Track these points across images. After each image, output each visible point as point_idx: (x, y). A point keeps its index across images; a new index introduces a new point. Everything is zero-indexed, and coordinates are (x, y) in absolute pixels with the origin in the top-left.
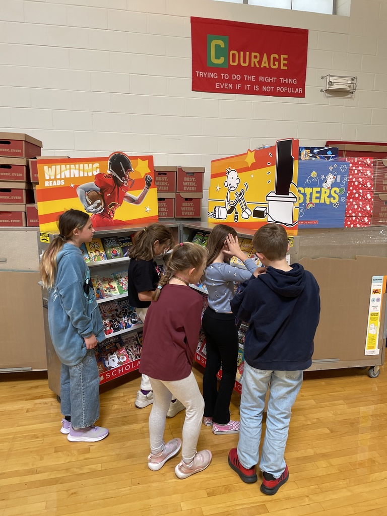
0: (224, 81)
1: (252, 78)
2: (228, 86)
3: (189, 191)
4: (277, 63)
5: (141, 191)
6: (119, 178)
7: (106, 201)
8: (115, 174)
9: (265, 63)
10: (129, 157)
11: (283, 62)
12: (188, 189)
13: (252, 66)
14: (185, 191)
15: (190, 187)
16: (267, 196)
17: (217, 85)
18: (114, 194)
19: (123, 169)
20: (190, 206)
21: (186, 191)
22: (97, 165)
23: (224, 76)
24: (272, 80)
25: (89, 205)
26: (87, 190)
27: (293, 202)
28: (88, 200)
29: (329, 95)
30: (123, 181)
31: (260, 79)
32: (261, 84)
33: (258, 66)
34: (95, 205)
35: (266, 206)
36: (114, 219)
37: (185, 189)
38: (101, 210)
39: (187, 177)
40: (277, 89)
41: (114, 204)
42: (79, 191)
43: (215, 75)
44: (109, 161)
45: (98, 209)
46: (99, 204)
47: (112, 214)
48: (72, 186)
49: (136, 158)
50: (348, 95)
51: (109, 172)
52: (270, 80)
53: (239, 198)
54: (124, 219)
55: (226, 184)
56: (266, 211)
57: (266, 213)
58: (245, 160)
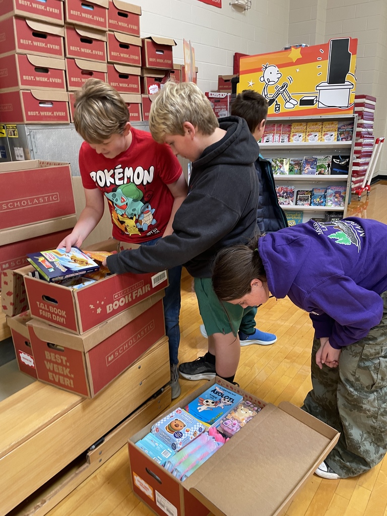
16: (317, 86)
27: (350, 88)
55: (262, 79)
56: (316, 99)
57: (317, 101)
58: (289, 56)
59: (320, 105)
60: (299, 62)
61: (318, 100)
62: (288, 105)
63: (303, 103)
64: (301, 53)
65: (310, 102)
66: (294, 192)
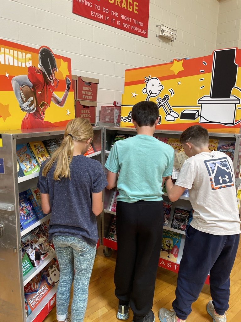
0: (97, 11)
1: (116, 14)
2: (99, 16)
3: (87, 99)
4: (131, 7)
5: (64, 93)
6: (47, 75)
7: (37, 99)
8: (45, 71)
9: (124, 5)
10: (54, 54)
11: (135, 8)
12: (86, 98)
13: (116, 4)
14: (83, 99)
15: (88, 96)
16: (199, 100)
17: (92, 13)
18: (44, 92)
19: (50, 67)
20: (87, 113)
21: (85, 99)
22: (29, 55)
23: (97, 6)
24: (129, 19)
25: (24, 102)
26: (22, 84)
27: (236, 104)
28: (23, 96)
29: (160, 40)
30: (51, 79)
31: (121, 16)
32: (123, 21)
33: (120, 6)
34: (28, 103)
35: (197, 109)
36: (45, 120)
37: (83, 98)
38: (34, 109)
39: (85, 86)
40: (132, 28)
41: (44, 104)
42: (14, 83)
43: (91, 4)
44: (39, 55)
45: (32, 108)
46: (32, 102)
47: (42, 115)
48: (7, 75)
49: (59, 57)
50: (169, 42)
51: (39, 66)
52: (127, 19)
53: (162, 103)
54: (52, 121)
55: (145, 91)
56: (197, 114)
57: (198, 115)
58: (171, 69)
59: (202, 120)
60: (181, 75)
61: (200, 114)
62: (169, 118)
63: (184, 116)
64: (183, 65)
65: (192, 116)
66: (170, 208)
